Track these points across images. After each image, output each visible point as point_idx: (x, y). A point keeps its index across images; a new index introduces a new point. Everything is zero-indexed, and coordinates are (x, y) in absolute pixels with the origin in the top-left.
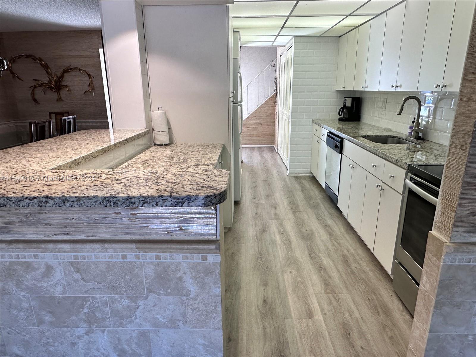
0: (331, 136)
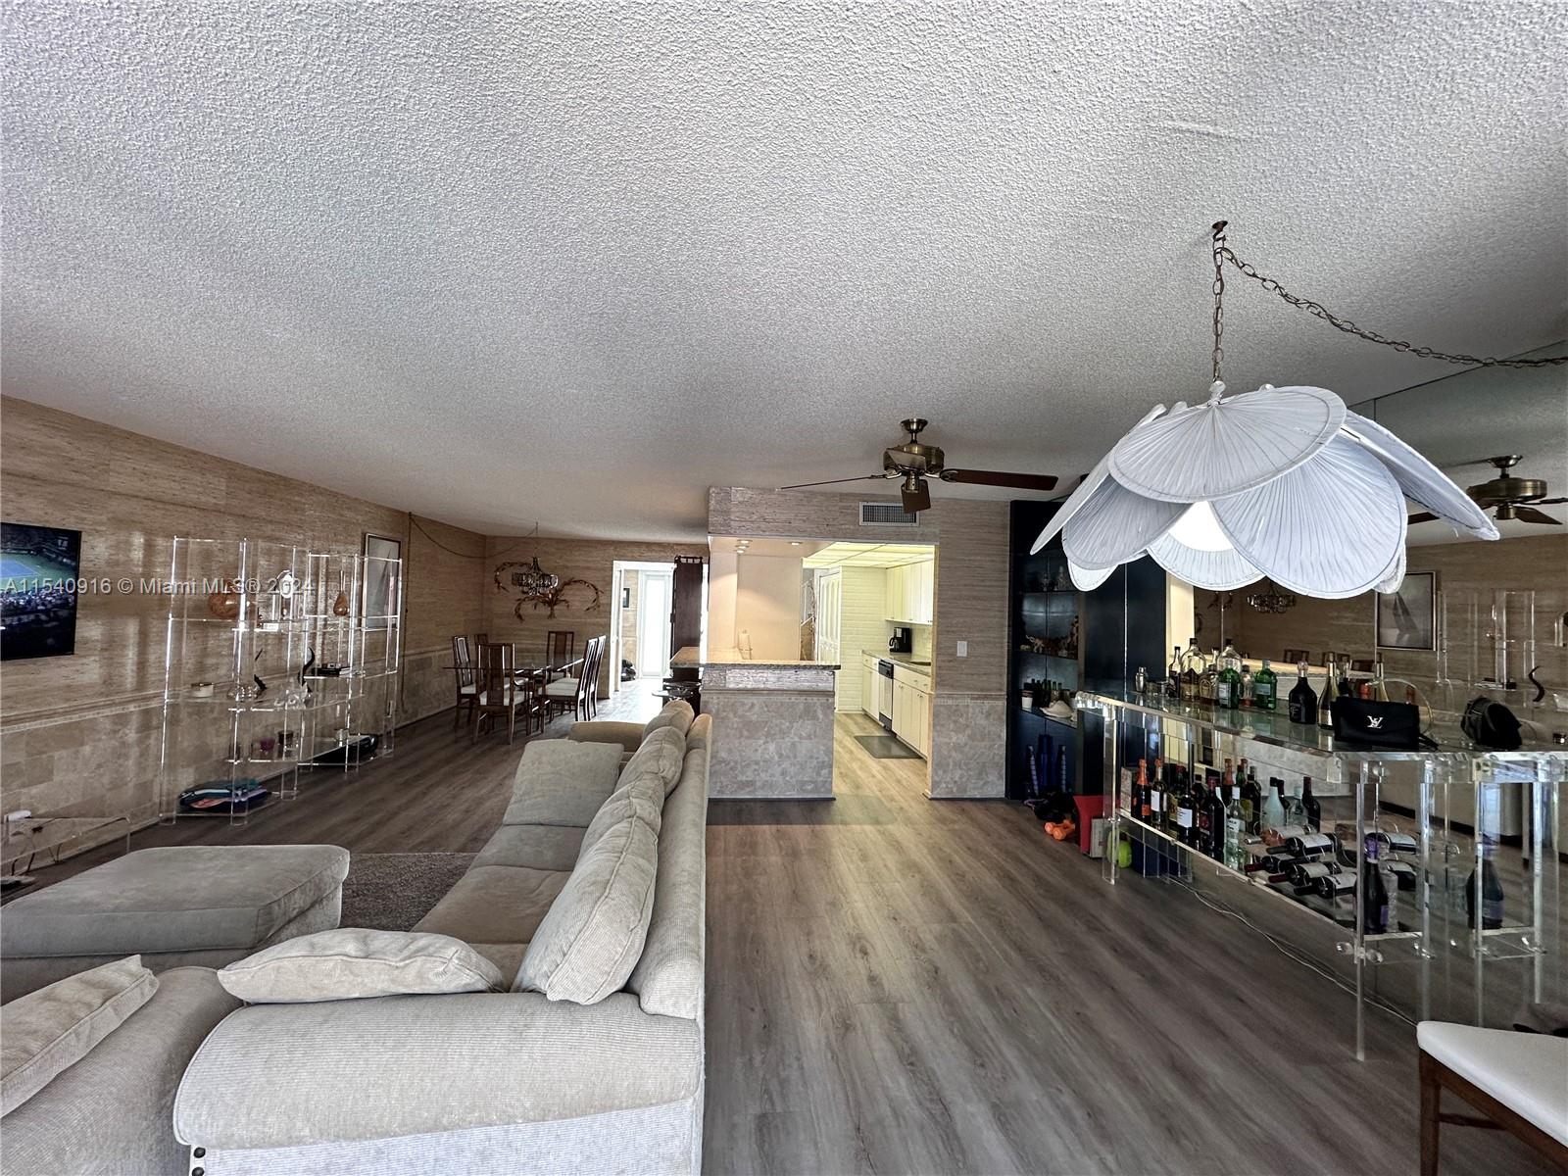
0: (882, 664)
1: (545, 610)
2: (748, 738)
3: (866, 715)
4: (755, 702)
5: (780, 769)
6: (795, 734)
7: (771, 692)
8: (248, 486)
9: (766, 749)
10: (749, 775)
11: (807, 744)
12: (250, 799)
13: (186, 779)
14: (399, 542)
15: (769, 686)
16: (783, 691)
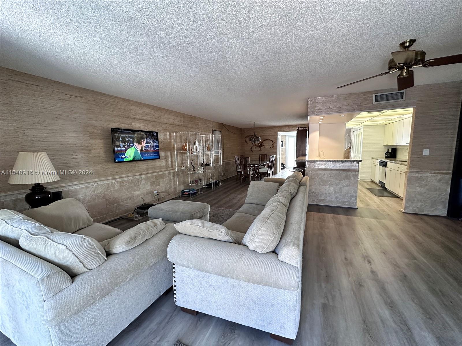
0: (381, 162)
1: (258, 149)
2: (322, 185)
3: (373, 182)
4: (326, 173)
5: (335, 197)
6: (341, 185)
7: (331, 170)
8: (187, 119)
9: (329, 189)
10: (323, 197)
11: (346, 188)
12: (193, 193)
13: (182, 188)
14: (221, 131)
15: (331, 168)
16: (336, 170)
